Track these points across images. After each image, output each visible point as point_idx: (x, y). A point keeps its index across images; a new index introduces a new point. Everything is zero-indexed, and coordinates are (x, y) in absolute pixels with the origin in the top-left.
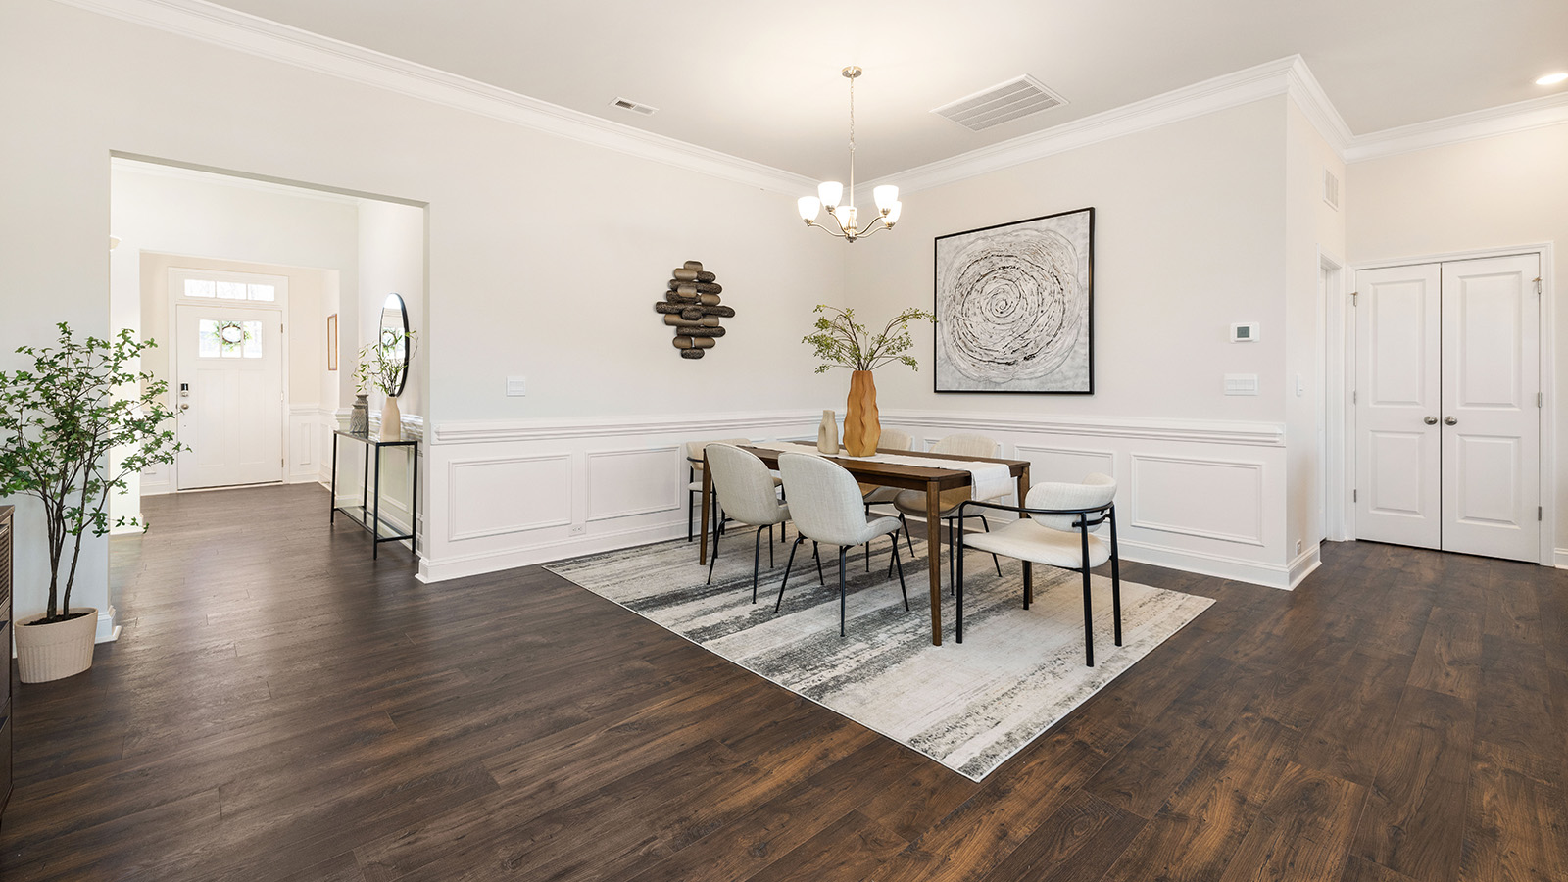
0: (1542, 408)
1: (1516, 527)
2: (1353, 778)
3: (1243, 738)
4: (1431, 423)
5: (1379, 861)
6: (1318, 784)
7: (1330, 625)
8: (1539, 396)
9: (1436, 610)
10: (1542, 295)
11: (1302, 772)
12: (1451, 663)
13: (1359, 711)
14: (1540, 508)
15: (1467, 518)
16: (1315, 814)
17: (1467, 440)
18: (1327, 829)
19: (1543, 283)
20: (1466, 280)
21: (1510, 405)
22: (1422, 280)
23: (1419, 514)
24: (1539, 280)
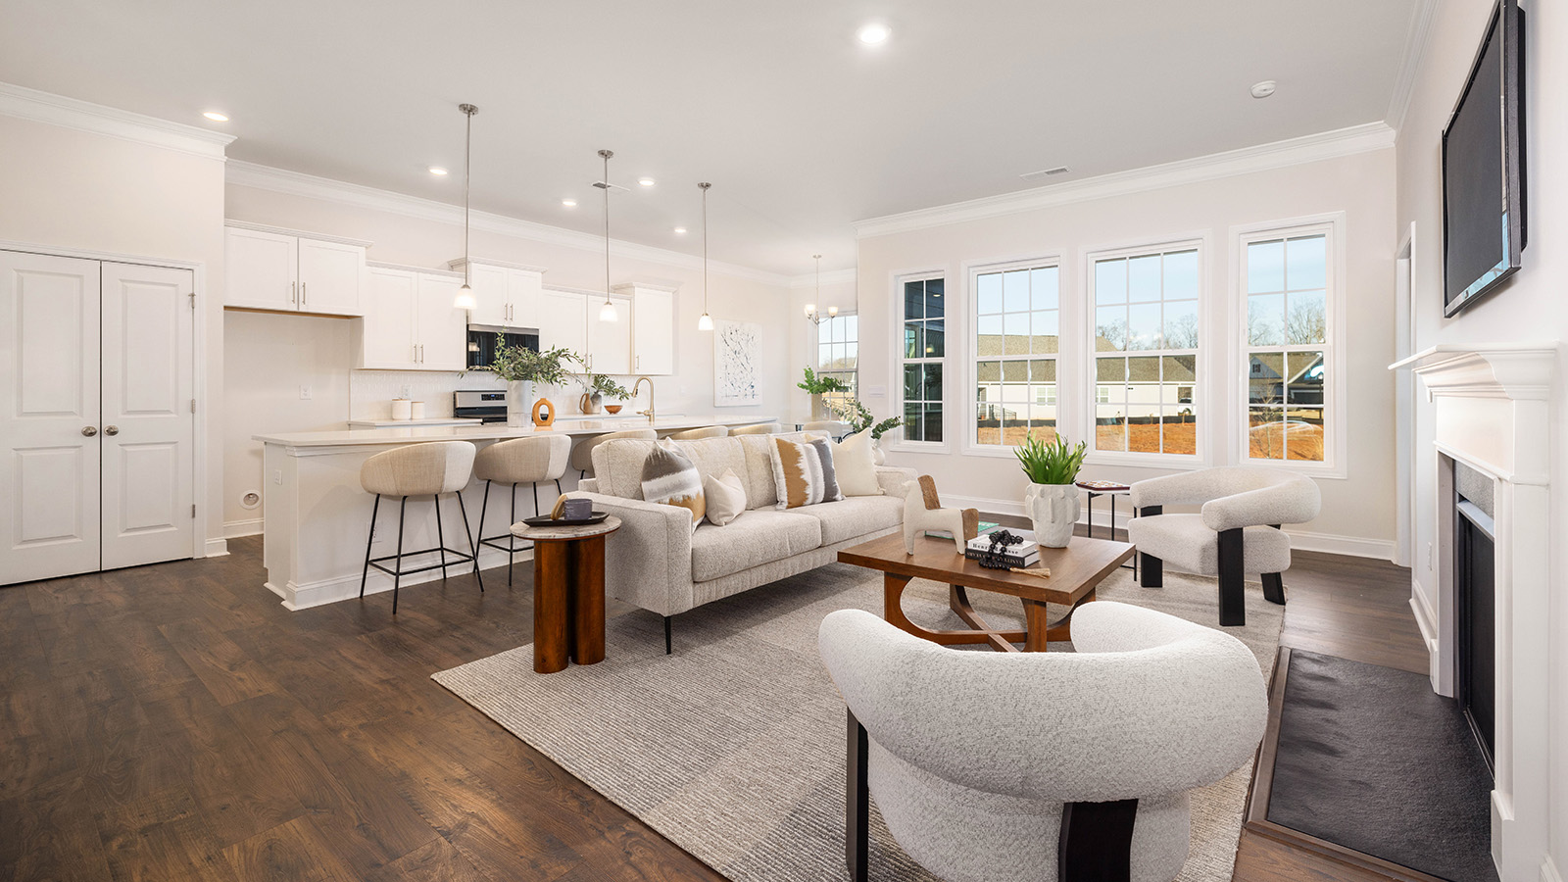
0: (196, 413)
1: (175, 529)
2: (287, 816)
3: (145, 869)
4: (91, 434)
5: (383, 862)
6: (270, 847)
7: (81, 691)
8: (193, 401)
9: (163, 628)
10: (195, 309)
11: (244, 849)
12: (232, 668)
13: (217, 755)
14: (194, 506)
15: (128, 530)
16: (301, 873)
17: (128, 449)
18: (325, 877)
19: (196, 298)
20: (125, 284)
21: (168, 412)
22: (79, 276)
23: (76, 537)
24: (193, 295)
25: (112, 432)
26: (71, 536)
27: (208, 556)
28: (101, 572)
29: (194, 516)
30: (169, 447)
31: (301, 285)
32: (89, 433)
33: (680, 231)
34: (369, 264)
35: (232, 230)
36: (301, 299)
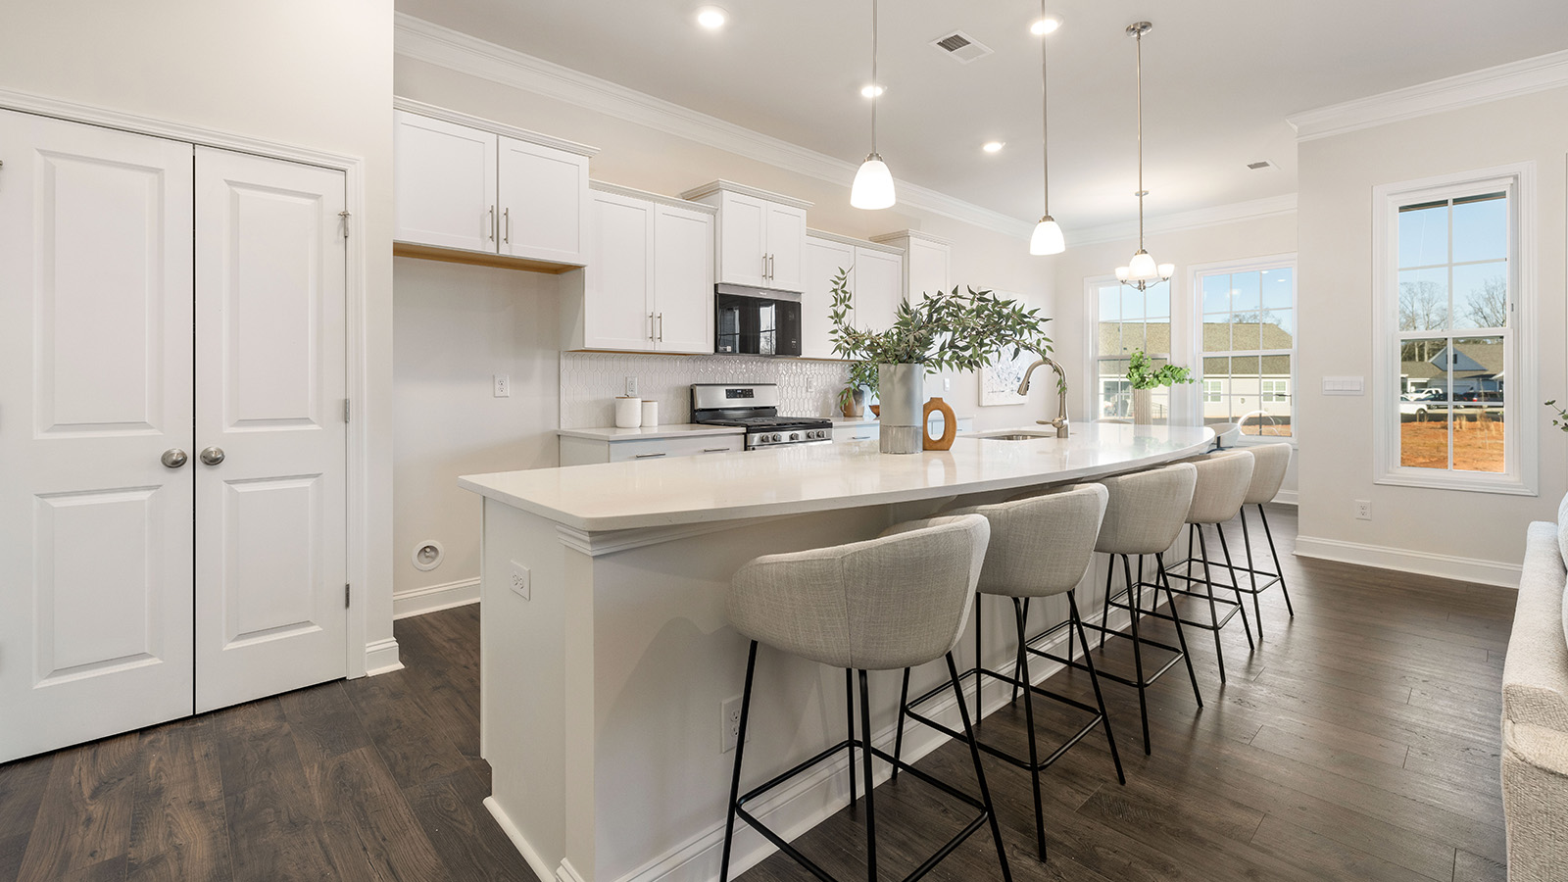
0: (351, 422)
1: (316, 628)
4: (177, 464)
10: (349, 239)
14: (348, 587)
15: (239, 637)
17: (239, 488)
19: (351, 222)
20: (237, 190)
21: (306, 420)
22: (157, 171)
23: (151, 656)
24: (345, 216)
25: (213, 461)
26: (142, 656)
27: (371, 673)
28: (195, 717)
29: (347, 605)
30: (307, 483)
31: (502, 211)
32: (174, 464)
33: (993, 148)
34: (594, 186)
35: (405, 117)
36: (502, 236)
